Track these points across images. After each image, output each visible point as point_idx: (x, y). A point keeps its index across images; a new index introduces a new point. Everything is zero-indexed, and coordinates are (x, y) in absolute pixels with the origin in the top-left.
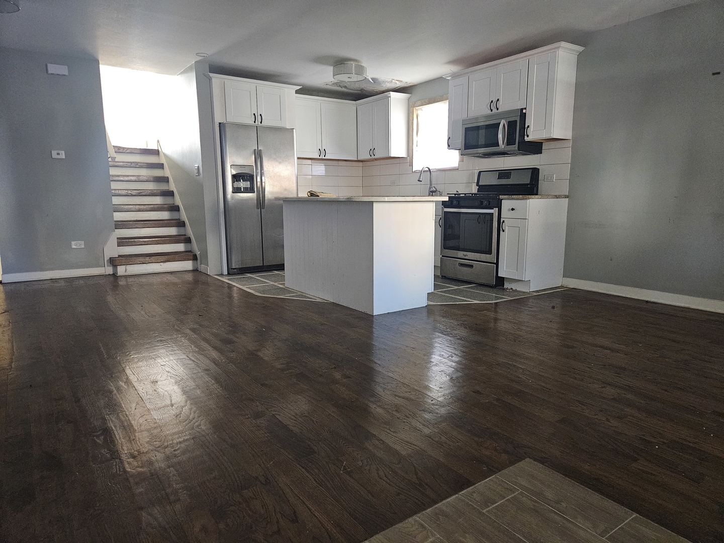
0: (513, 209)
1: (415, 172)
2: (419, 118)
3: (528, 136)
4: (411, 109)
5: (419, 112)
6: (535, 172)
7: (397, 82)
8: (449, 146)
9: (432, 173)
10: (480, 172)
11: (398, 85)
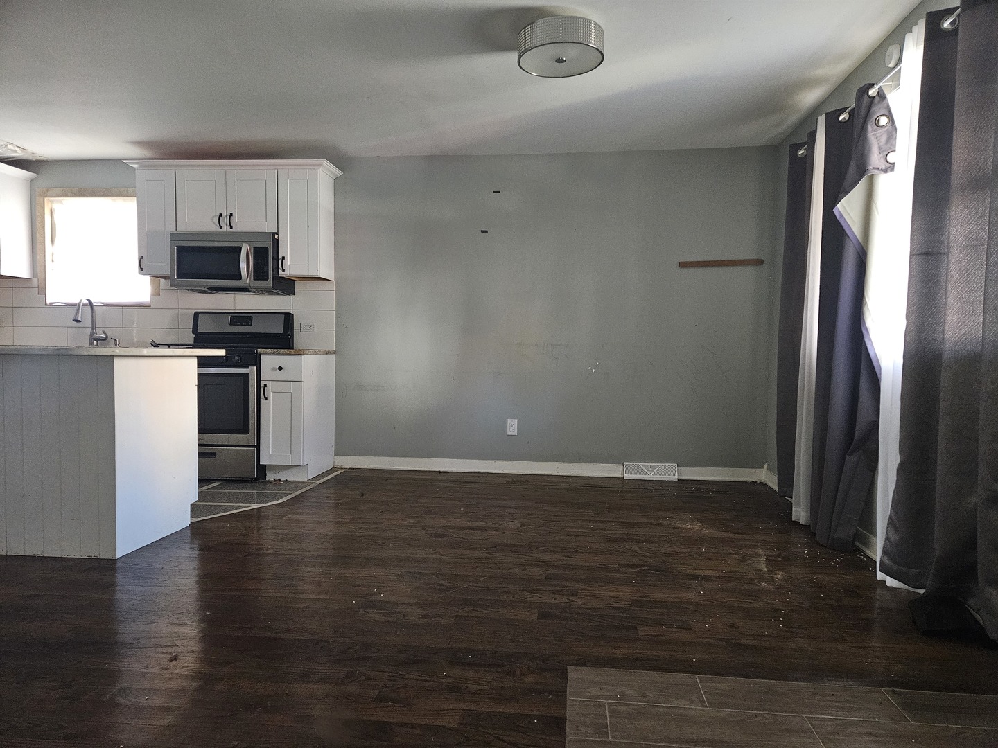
0: (280, 368)
1: (51, 304)
2: (55, 216)
3: (283, 271)
4: (39, 199)
5: (56, 206)
6: (288, 318)
7: (17, 149)
8: (142, 269)
9: (96, 310)
10: (197, 314)
11: (19, 154)
